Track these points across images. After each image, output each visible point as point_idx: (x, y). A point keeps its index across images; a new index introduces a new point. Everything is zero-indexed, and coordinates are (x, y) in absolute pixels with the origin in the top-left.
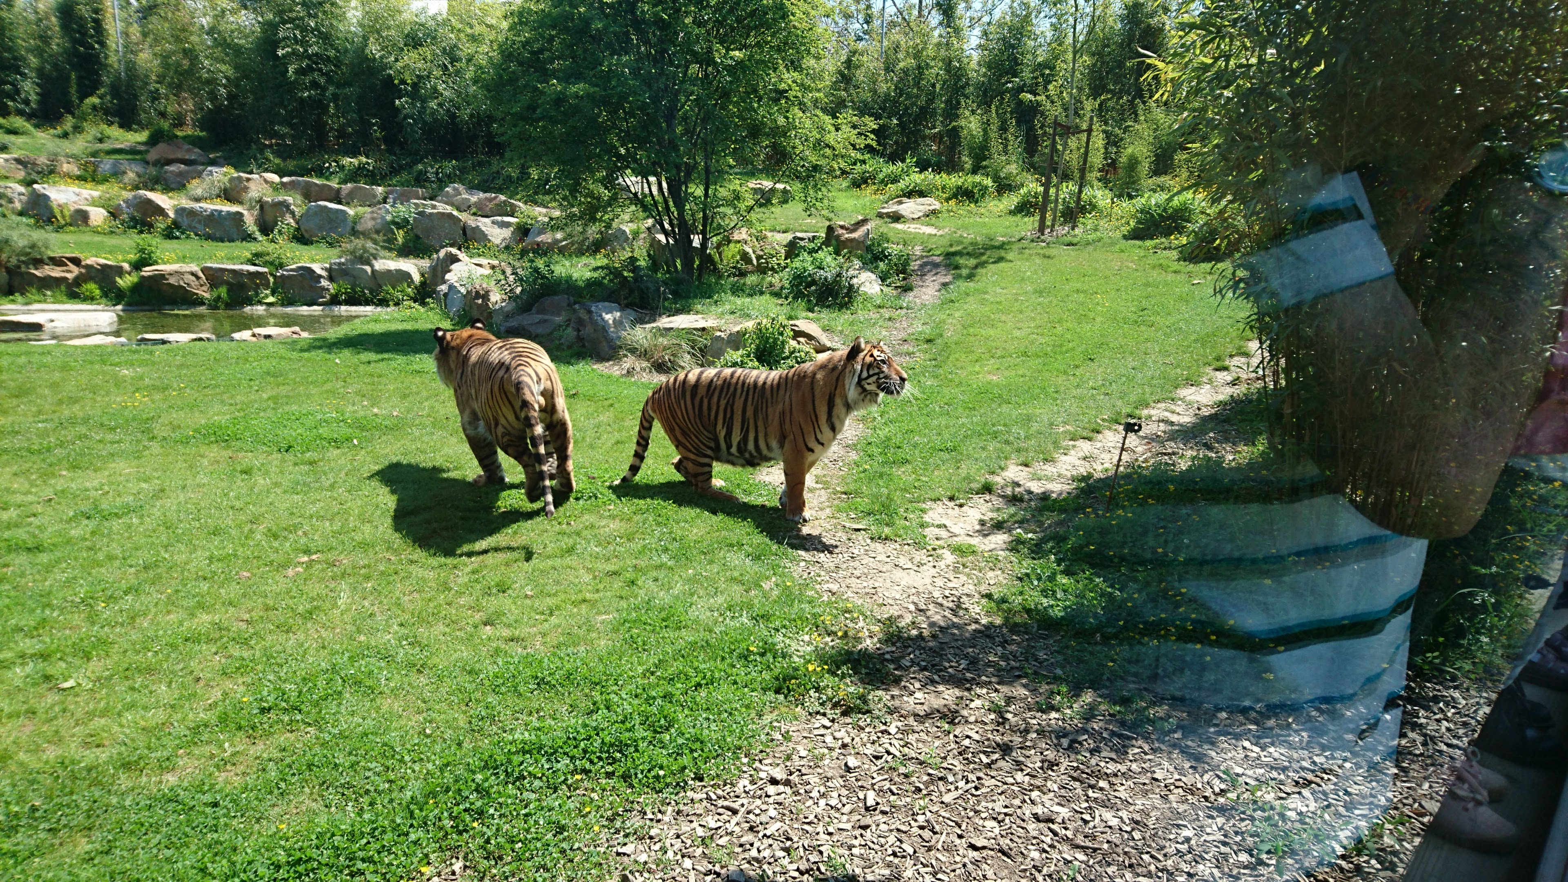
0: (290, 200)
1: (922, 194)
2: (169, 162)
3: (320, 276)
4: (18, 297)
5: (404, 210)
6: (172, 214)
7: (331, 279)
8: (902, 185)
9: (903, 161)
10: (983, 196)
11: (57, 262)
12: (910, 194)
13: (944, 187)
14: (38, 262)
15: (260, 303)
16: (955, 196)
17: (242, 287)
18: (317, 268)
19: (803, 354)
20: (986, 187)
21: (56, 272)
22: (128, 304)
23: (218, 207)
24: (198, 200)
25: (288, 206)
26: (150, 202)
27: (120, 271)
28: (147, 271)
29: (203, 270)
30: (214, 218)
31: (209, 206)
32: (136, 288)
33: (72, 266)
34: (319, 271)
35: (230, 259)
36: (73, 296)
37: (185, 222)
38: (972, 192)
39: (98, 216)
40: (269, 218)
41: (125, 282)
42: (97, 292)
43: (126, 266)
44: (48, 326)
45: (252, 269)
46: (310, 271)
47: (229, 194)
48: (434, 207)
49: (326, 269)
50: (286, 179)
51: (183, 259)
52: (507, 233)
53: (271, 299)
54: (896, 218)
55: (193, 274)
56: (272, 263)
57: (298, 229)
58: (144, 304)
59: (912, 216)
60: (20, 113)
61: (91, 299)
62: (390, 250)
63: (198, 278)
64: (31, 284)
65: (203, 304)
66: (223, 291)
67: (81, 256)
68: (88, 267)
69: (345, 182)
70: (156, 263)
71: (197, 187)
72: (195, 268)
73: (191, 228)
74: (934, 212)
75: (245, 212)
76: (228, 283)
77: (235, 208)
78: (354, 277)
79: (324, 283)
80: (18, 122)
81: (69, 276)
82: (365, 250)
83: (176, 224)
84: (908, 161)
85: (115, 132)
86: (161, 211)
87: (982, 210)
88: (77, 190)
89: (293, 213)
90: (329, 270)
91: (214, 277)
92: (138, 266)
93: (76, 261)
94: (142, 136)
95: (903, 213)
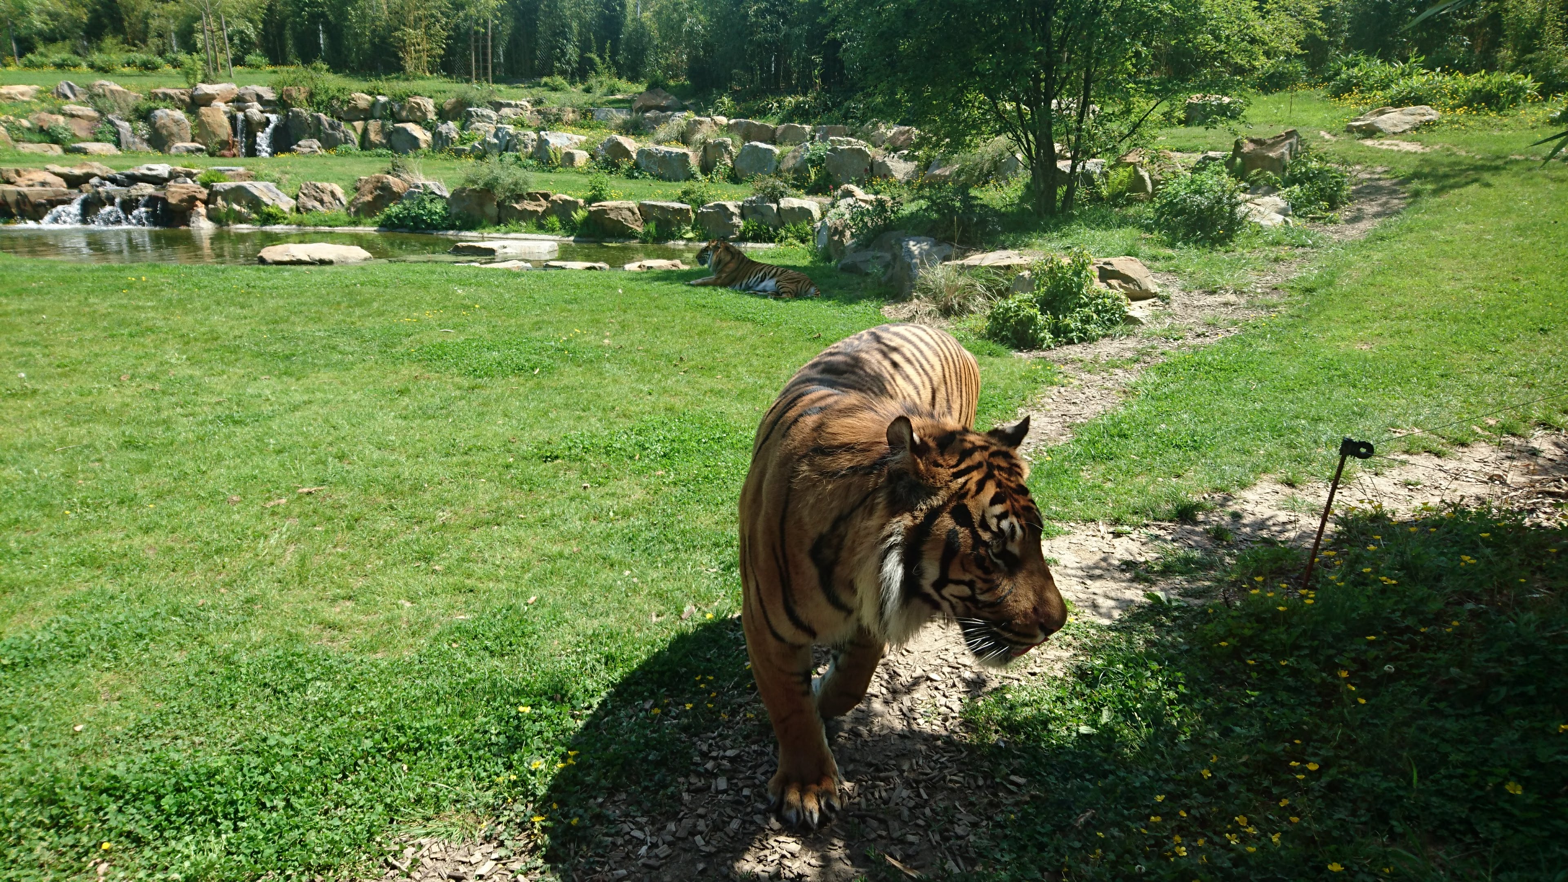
0: (729, 141)
1: (1418, 101)
2: (648, 109)
3: (733, 214)
4: (503, 228)
5: (821, 148)
6: (635, 156)
7: (743, 216)
8: (1394, 89)
9: (1405, 60)
10: (1514, 101)
11: (533, 197)
12: (1399, 102)
13: (1454, 92)
14: (519, 198)
15: (682, 238)
16: (1469, 103)
17: (669, 223)
18: (731, 206)
19: (1108, 301)
20: (1522, 89)
21: (530, 206)
22: (578, 236)
23: (669, 149)
24: (658, 143)
25: (726, 148)
26: (619, 144)
27: (574, 205)
28: (594, 207)
29: (641, 207)
30: (666, 159)
31: (663, 148)
32: (586, 221)
33: (543, 202)
34: (732, 209)
35: (665, 197)
36: (541, 227)
37: (643, 163)
38: (1498, 96)
39: (581, 157)
40: (710, 158)
41: (579, 215)
42: (558, 224)
43: (581, 202)
44: (500, 252)
45: (677, 205)
46: (724, 208)
47: (684, 138)
48: (849, 143)
49: (739, 207)
50: (732, 121)
51: (627, 197)
52: (911, 166)
53: (690, 235)
54: (1371, 132)
55: (630, 210)
56: (694, 201)
57: (732, 169)
58: (590, 236)
59: (1392, 129)
60: (563, 73)
61: (553, 230)
62: (798, 188)
63: (634, 213)
64: (512, 217)
65: (635, 238)
66: (652, 227)
67: (550, 192)
68: (554, 202)
69: (782, 122)
70: (605, 199)
71: (662, 132)
72: (633, 204)
73: (648, 169)
74: (1429, 125)
75: (690, 154)
76: (657, 219)
77: (685, 150)
78: (762, 215)
79: (736, 220)
80: (559, 80)
81: (540, 209)
82: (774, 188)
83: (637, 166)
84: (1413, 60)
85: (622, 84)
86: (626, 153)
87: (1506, 121)
88: (570, 135)
89: (730, 153)
90: (742, 208)
91: (646, 212)
92: (589, 201)
93: (546, 196)
94: (642, 88)
95: (1381, 126)
